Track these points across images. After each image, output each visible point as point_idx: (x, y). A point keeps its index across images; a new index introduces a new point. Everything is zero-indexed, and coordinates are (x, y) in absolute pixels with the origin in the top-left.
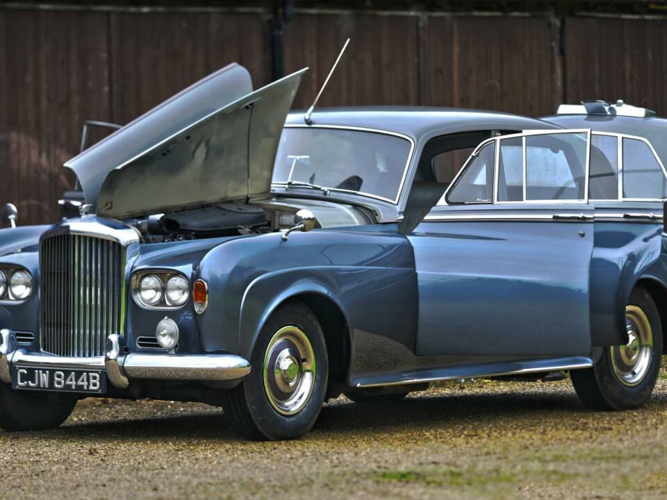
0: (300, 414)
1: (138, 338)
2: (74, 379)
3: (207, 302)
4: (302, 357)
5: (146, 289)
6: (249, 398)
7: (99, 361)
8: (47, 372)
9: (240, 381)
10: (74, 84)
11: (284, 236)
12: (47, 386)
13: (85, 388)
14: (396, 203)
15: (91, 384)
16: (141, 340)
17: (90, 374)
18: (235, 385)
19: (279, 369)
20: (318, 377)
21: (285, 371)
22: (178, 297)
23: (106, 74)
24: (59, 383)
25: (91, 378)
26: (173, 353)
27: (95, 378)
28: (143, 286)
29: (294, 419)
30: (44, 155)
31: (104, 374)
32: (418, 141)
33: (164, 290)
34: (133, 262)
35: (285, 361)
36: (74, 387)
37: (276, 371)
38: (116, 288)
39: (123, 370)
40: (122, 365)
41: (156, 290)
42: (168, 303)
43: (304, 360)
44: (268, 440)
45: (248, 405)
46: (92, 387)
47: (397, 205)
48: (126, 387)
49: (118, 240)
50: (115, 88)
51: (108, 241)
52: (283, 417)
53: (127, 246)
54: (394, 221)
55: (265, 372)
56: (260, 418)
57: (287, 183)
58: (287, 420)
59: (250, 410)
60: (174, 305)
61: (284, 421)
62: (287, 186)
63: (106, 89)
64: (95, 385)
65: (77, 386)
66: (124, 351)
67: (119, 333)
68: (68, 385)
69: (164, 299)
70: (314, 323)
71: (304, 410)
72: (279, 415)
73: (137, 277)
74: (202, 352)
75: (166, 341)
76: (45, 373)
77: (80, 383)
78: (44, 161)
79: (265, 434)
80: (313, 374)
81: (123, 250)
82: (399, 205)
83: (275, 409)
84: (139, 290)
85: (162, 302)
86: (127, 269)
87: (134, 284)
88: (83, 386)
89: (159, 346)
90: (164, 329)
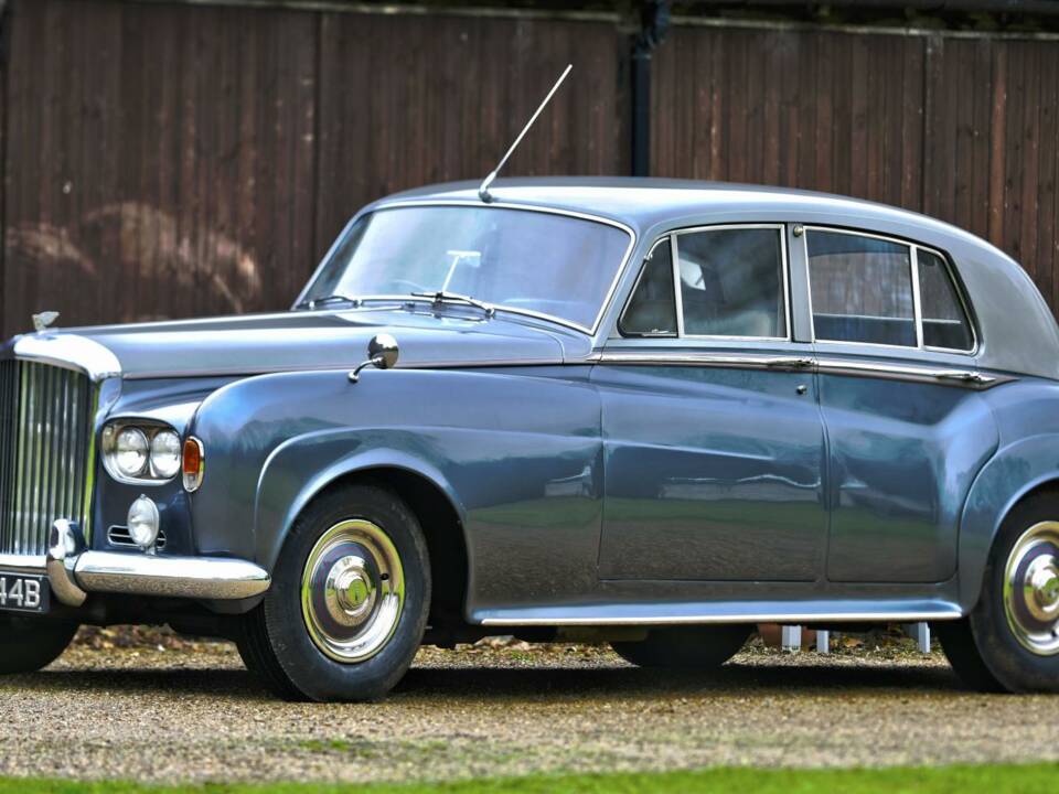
0: (372, 662)
1: (110, 529)
2: (3, 588)
3: (201, 473)
4: (383, 570)
5: (124, 451)
6: (274, 632)
9: (256, 603)
10: (248, 126)
11: (352, 376)
13: (20, 603)
14: (592, 332)
15: (28, 598)
16: (115, 531)
17: (27, 581)
18: (247, 608)
19: (333, 588)
20: (409, 606)
21: (343, 590)
22: (168, 464)
23: (310, 114)
25: (28, 588)
26: (153, 553)
27: (33, 588)
28: (121, 446)
29: (358, 669)
30: (186, 242)
31: (46, 582)
32: (642, 233)
33: (148, 452)
34: (107, 407)
35: (346, 574)
36: (3, 602)
37: (327, 591)
38: (81, 447)
39: (74, 577)
40: (71, 569)
41: (139, 452)
42: (153, 474)
43: (385, 577)
44: (307, 700)
45: (272, 641)
46: (28, 603)
47: (594, 335)
48: (79, 604)
49: (85, 370)
50: (324, 136)
51: (72, 372)
52: (336, 665)
53: (101, 381)
54: (583, 361)
55: (306, 593)
56: (291, 664)
57: (434, 294)
58: (344, 669)
59: (275, 650)
60: (161, 477)
61: (341, 672)
62: (433, 300)
63: (309, 138)
64: (33, 599)
65: (8, 600)
66: (81, 547)
67: (73, 519)
69: (149, 468)
70: (403, 517)
71: (378, 656)
72: (329, 661)
73: (113, 432)
74: (194, 552)
75: (143, 534)
77: (12, 595)
78: (185, 251)
79: (302, 689)
80: (399, 600)
81: (92, 387)
82: (597, 336)
83: (321, 651)
84: (114, 450)
85: (145, 473)
86: (99, 417)
87: (107, 442)
88: (16, 600)
89: (131, 541)
90: (139, 514)
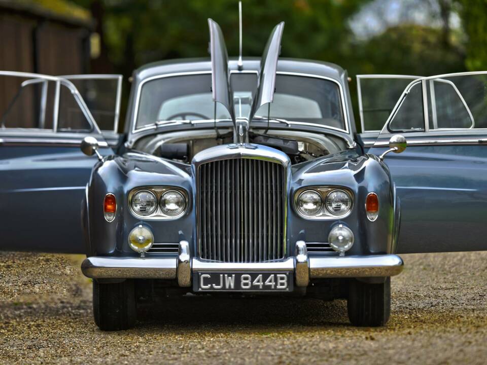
2: (261, 280)
7: (289, 264)
8: (234, 275)
12: (232, 286)
13: (273, 287)
15: (279, 284)
17: (278, 275)
24: (246, 284)
25: (279, 279)
27: (282, 278)
31: (292, 275)
36: (261, 287)
39: (309, 271)
46: (279, 287)
64: (282, 284)
65: (264, 286)
68: (255, 286)
76: (231, 276)
77: (267, 283)
88: (271, 286)
